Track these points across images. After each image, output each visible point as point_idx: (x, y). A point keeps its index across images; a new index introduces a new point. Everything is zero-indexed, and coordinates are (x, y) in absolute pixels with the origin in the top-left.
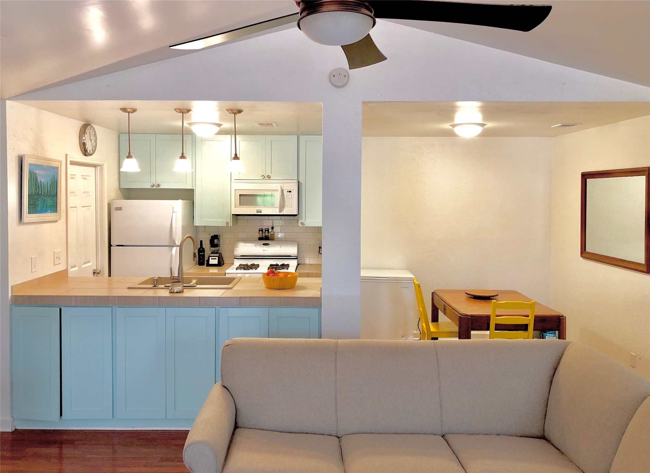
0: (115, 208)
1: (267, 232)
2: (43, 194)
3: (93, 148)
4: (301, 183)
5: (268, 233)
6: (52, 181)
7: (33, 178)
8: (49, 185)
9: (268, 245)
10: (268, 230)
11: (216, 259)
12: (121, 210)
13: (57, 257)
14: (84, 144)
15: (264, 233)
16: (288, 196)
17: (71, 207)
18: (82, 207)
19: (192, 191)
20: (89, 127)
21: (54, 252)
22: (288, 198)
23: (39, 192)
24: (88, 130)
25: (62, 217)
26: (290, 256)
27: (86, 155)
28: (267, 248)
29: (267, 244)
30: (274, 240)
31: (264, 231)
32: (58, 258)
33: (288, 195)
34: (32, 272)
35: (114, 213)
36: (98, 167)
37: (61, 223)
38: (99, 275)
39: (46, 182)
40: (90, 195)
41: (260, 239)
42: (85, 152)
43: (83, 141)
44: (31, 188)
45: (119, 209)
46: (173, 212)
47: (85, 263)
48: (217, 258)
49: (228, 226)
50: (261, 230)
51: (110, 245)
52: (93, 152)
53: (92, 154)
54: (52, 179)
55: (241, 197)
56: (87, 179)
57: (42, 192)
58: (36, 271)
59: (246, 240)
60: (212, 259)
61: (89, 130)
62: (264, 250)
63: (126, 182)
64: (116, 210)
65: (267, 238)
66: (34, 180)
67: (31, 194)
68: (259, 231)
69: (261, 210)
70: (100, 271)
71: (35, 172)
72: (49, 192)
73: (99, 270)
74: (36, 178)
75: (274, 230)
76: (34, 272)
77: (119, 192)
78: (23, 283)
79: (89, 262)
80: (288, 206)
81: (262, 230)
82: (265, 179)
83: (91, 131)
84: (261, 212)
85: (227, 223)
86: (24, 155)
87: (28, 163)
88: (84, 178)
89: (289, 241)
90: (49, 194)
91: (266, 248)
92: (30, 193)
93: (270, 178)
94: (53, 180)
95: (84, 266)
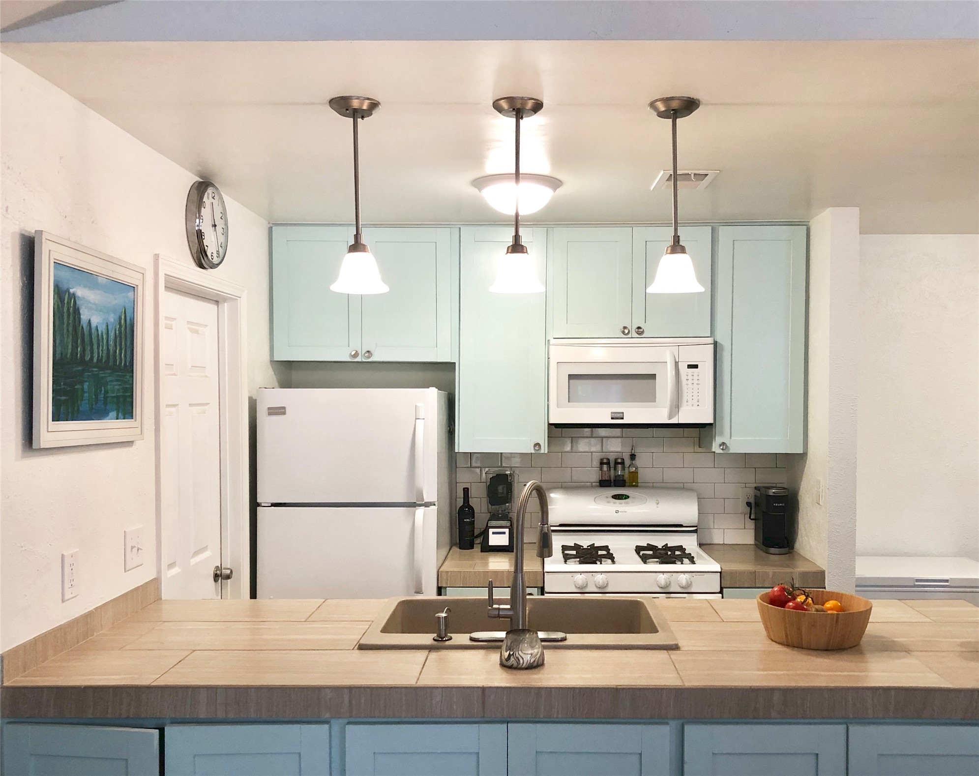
0: (269, 408)
1: (620, 466)
2: (95, 360)
3: (220, 248)
4: (722, 345)
5: (623, 469)
6: (120, 324)
7: (68, 309)
8: (112, 335)
9: (625, 499)
10: (623, 463)
11: (504, 533)
12: (284, 413)
13: (132, 548)
14: (200, 235)
15: (612, 470)
16: (690, 377)
17: (168, 406)
18: (190, 405)
19: (450, 367)
20: (210, 190)
21: (125, 532)
22: (690, 382)
23: (84, 356)
24: (208, 198)
25: (145, 431)
26: (681, 526)
27: (201, 266)
28: (623, 505)
29: (623, 495)
30: (637, 486)
31: (612, 464)
32: (135, 550)
33: (690, 375)
34: (63, 601)
35: (265, 423)
36: (226, 304)
37: (144, 447)
38: (229, 580)
39: (104, 326)
40: (206, 376)
41: (604, 484)
42: (201, 258)
43: (197, 228)
44: (62, 341)
45: (279, 411)
46: (416, 419)
47: (196, 553)
48: (507, 531)
49: (538, 452)
50: (605, 461)
51: (254, 505)
52: (220, 260)
53: (218, 265)
54: (120, 318)
55: (571, 381)
56: (200, 332)
57: (92, 353)
58: (75, 597)
59: (571, 487)
60: (494, 533)
61: (211, 200)
62: (617, 512)
63: (289, 346)
64: (270, 414)
65: (619, 482)
66: (71, 317)
67: (62, 358)
68: (602, 463)
69: (623, 413)
70: (231, 572)
71: (72, 291)
72: (111, 357)
73: (228, 569)
74: (77, 311)
75: (638, 462)
76: (68, 600)
77: (271, 372)
78: (36, 640)
79: (205, 549)
80: (690, 402)
81: (608, 463)
82: (629, 336)
83: (215, 202)
84: (623, 418)
85: (537, 445)
86: (40, 233)
87: (52, 261)
88: (194, 328)
89: (674, 488)
90: (111, 363)
91: (619, 505)
92: (58, 356)
93: (643, 332)
94: (123, 322)
95: (193, 561)
